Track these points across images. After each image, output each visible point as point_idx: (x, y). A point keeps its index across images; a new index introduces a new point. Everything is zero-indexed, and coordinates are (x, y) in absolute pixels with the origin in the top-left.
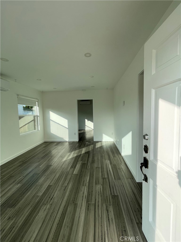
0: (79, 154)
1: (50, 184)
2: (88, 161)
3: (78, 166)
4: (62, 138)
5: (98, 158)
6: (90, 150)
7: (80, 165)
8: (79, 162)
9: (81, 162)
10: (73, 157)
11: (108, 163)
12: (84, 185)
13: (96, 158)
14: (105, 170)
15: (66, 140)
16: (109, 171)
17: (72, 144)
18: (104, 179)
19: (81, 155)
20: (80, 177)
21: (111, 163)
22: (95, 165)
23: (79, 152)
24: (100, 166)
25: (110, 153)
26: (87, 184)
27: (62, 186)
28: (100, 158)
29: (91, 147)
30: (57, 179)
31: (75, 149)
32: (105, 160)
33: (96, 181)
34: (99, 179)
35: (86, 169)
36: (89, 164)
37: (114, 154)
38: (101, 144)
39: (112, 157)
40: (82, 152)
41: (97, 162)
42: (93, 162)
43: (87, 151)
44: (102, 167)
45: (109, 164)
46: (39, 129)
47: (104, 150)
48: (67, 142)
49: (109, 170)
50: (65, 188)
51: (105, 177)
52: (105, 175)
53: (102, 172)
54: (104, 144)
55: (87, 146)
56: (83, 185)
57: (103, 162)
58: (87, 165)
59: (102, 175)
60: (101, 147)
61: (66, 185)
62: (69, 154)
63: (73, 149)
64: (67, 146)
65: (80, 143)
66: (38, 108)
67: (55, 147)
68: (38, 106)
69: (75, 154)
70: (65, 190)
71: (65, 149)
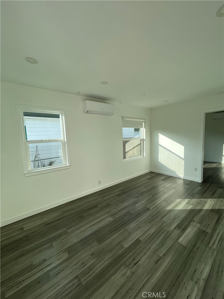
0: (198, 208)
1: (140, 237)
2: (214, 229)
3: (191, 231)
4: (174, 172)
7: (195, 230)
8: (194, 223)
9: (199, 225)
10: (185, 210)
15: (180, 175)
17: (189, 184)
19: (200, 210)
20: (190, 255)
23: (198, 203)
26: (202, 283)
27: (154, 253)
31: (192, 195)
35: (207, 247)
36: (216, 238)
40: (204, 206)
43: (217, 208)
46: (145, 156)
48: (180, 179)
50: (158, 260)
55: (220, 197)
58: (211, 238)
61: (161, 255)
62: (179, 200)
63: (188, 195)
64: (180, 186)
65: (205, 186)
66: (144, 129)
67: (161, 183)
68: (145, 128)
69: (190, 205)
70: (157, 263)
71: (174, 190)
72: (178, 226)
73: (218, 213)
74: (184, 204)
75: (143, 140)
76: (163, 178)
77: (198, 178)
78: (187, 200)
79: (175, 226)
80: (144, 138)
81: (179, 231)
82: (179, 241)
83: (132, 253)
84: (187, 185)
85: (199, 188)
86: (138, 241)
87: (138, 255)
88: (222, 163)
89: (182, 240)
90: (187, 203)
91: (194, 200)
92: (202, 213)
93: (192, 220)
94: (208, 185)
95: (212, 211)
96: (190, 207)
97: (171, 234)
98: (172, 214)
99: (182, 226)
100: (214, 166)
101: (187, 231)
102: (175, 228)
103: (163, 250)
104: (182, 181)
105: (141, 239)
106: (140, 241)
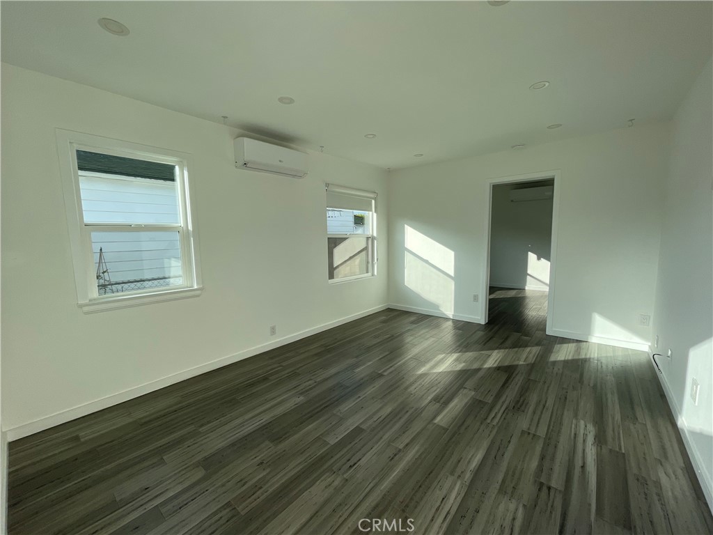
0: (475, 366)
1: (361, 424)
2: (498, 396)
3: (457, 405)
4: (436, 307)
5: (543, 402)
6: (521, 363)
7: (466, 401)
8: (465, 391)
9: (473, 393)
10: (450, 372)
11: (585, 435)
12: (456, 475)
13: (533, 398)
14: (561, 456)
15: (445, 312)
16: (583, 467)
17: (463, 329)
18: (545, 489)
19: (479, 370)
20: (453, 439)
21: (600, 439)
22: (523, 422)
23: (475, 358)
24: (542, 431)
25: (609, 396)
26: (468, 476)
27: (389, 445)
28: (550, 403)
29: (527, 355)
31: (466, 347)
32: (576, 416)
33: (504, 481)
34: (519, 479)
35: (481, 424)
36: (499, 409)
37: (633, 408)
38: (578, 350)
39: (618, 417)
40: (485, 362)
41: (534, 412)
42: (518, 406)
43: (506, 364)
44: (548, 438)
45: (590, 439)
46: (376, 273)
47: (582, 375)
48: (447, 319)
49: (579, 463)
50: (395, 455)
51: (553, 484)
52: (555, 476)
53: (542, 458)
54: (593, 354)
55: (514, 346)
56: (452, 473)
57: (561, 424)
58: (491, 410)
59: (540, 469)
60: (578, 366)
61: (401, 447)
62: (441, 356)
63: (459, 346)
64: (447, 333)
65: (490, 331)
66: (375, 215)
67: (408, 328)
68: (376, 211)
69: (460, 363)
70: (392, 458)
71: (433, 339)
72: (436, 399)
73: (507, 371)
74: (450, 361)
75: (373, 238)
76: (412, 319)
77: (479, 316)
78: (455, 356)
79: (430, 398)
80: (375, 235)
81: (438, 405)
82: (436, 421)
83: (345, 450)
84: (459, 330)
85: (480, 334)
86: (358, 431)
87: (357, 452)
88: (526, 288)
89: (441, 420)
90: (457, 360)
91: (469, 355)
92: (481, 374)
93: (461, 387)
94: (496, 328)
95: (498, 368)
96: (460, 367)
97: (421, 412)
98: (427, 380)
99: (443, 400)
100: (512, 294)
101: (451, 405)
102: (430, 402)
103: (406, 439)
104: (450, 323)
105: (364, 427)
106: (362, 430)
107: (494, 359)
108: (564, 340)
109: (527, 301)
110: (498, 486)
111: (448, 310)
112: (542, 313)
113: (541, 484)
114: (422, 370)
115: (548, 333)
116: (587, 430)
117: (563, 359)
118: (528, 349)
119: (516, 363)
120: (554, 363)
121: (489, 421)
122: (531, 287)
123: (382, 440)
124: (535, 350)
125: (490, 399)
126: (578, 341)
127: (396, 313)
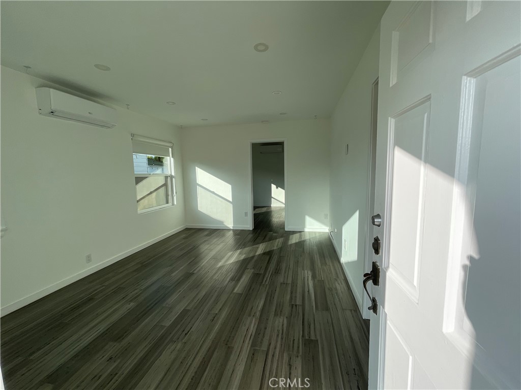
0: (251, 255)
1: (186, 307)
2: (266, 269)
3: (245, 279)
4: (222, 223)
5: (288, 267)
6: (275, 248)
7: (249, 277)
8: (248, 270)
9: (253, 270)
10: (237, 261)
11: (308, 277)
12: (252, 315)
13: (284, 265)
14: (299, 290)
15: (228, 226)
16: (308, 291)
17: (239, 234)
18: (294, 307)
19: (253, 257)
20: (247, 298)
21: (314, 277)
22: (281, 279)
23: (250, 251)
24: (290, 281)
25: (315, 256)
26: (258, 314)
27: (209, 314)
28: (291, 266)
29: (277, 244)
30: (200, 299)
31: (244, 245)
32: (303, 269)
33: (276, 310)
34: (283, 306)
35: (260, 285)
36: (268, 275)
37: (325, 259)
38: (300, 237)
39: (320, 264)
40: (256, 252)
41: (285, 272)
42: (277, 271)
43: (268, 250)
44: (293, 282)
45: (310, 278)
46: (175, 203)
47: (303, 249)
48: (229, 230)
49: (306, 290)
50: (214, 318)
51: (298, 303)
52: (298, 299)
53: (292, 293)
54: (307, 237)
55: (270, 240)
56: (249, 315)
57: (297, 275)
58: (263, 278)
59: (291, 298)
60: (301, 244)
61: (216, 312)
62: (230, 254)
63: (240, 245)
64: (230, 238)
65: (256, 233)
67: (205, 239)
69: (242, 255)
70: (213, 320)
71: (223, 244)
72: (232, 279)
73: (269, 254)
74: (236, 255)
76: (206, 233)
77: (249, 225)
78: (239, 251)
79: (228, 280)
80: (173, 174)
81: (234, 282)
82: (235, 291)
83: (179, 326)
84: (238, 235)
85: (251, 236)
86: (185, 312)
88: (272, 206)
89: (238, 290)
90: (240, 254)
91: (247, 249)
92: (255, 259)
93: (246, 268)
94: (259, 231)
95: (264, 254)
96: (243, 257)
97: (225, 289)
98: (224, 269)
99: (236, 279)
100: (264, 210)
101: (242, 280)
102: (229, 282)
103: (219, 306)
104: (231, 232)
105: (188, 308)
106: (189, 310)
107: (261, 249)
108: (294, 233)
109: (273, 213)
110: (273, 313)
111: (230, 224)
112: (282, 219)
113: (293, 305)
114: (220, 264)
115: (286, 229)
116: (308, 274)
117: (294, 242)
118: (278, 240)
119: (272, 249)
120: (291, 245)
121: (264, 283)
122: (274, 205)
123: (204, 312)
124: (281, 240)
125: (262, 272)
126: (300, 232)
127: (194, 231)
